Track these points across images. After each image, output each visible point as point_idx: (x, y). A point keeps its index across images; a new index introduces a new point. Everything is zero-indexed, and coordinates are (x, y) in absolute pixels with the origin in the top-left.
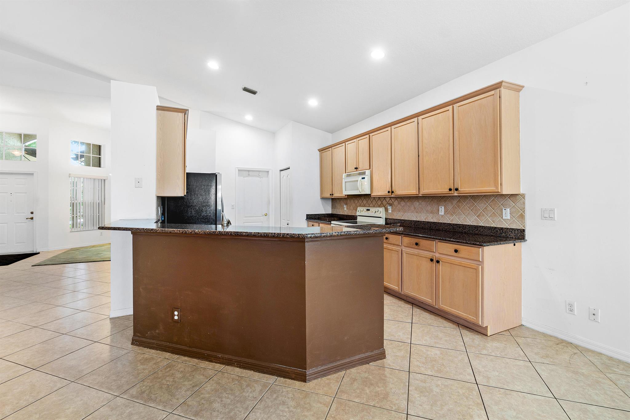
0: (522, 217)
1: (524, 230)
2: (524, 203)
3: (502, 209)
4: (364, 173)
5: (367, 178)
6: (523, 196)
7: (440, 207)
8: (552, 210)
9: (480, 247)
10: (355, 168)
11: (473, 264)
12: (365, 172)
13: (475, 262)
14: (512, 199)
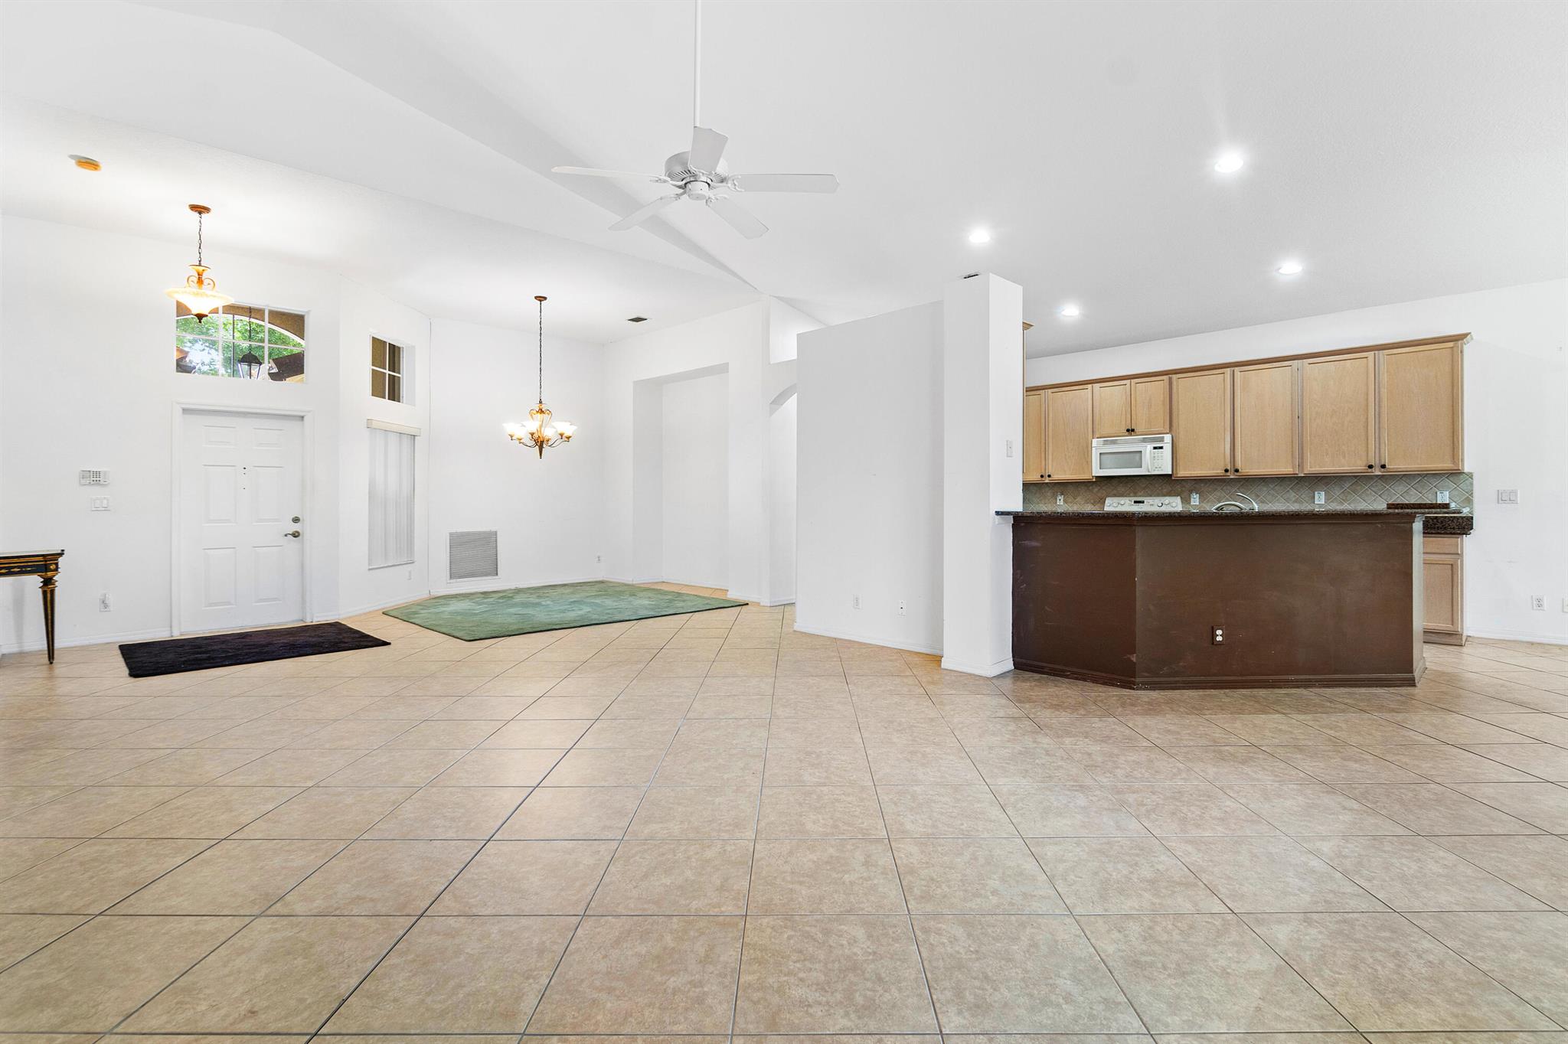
0: (1469, 501)
1: (1472, 518)
2: (1472, 484)
3: (1436, 493)
4: (1162, 440)
5: (1168, 448)
6: (1470, 475)
7: (1316, 493)
8: (1515, 492)
9: (1457, 536)
10: (1128, 430)
11: (1448, 559)
12: (1163, 437)
13: (1453, 556)
14: (1451, 479)
